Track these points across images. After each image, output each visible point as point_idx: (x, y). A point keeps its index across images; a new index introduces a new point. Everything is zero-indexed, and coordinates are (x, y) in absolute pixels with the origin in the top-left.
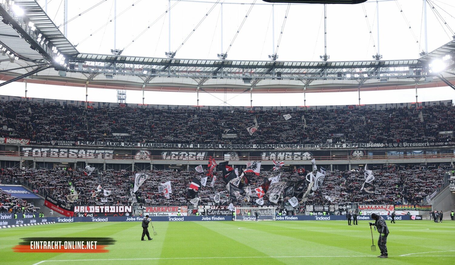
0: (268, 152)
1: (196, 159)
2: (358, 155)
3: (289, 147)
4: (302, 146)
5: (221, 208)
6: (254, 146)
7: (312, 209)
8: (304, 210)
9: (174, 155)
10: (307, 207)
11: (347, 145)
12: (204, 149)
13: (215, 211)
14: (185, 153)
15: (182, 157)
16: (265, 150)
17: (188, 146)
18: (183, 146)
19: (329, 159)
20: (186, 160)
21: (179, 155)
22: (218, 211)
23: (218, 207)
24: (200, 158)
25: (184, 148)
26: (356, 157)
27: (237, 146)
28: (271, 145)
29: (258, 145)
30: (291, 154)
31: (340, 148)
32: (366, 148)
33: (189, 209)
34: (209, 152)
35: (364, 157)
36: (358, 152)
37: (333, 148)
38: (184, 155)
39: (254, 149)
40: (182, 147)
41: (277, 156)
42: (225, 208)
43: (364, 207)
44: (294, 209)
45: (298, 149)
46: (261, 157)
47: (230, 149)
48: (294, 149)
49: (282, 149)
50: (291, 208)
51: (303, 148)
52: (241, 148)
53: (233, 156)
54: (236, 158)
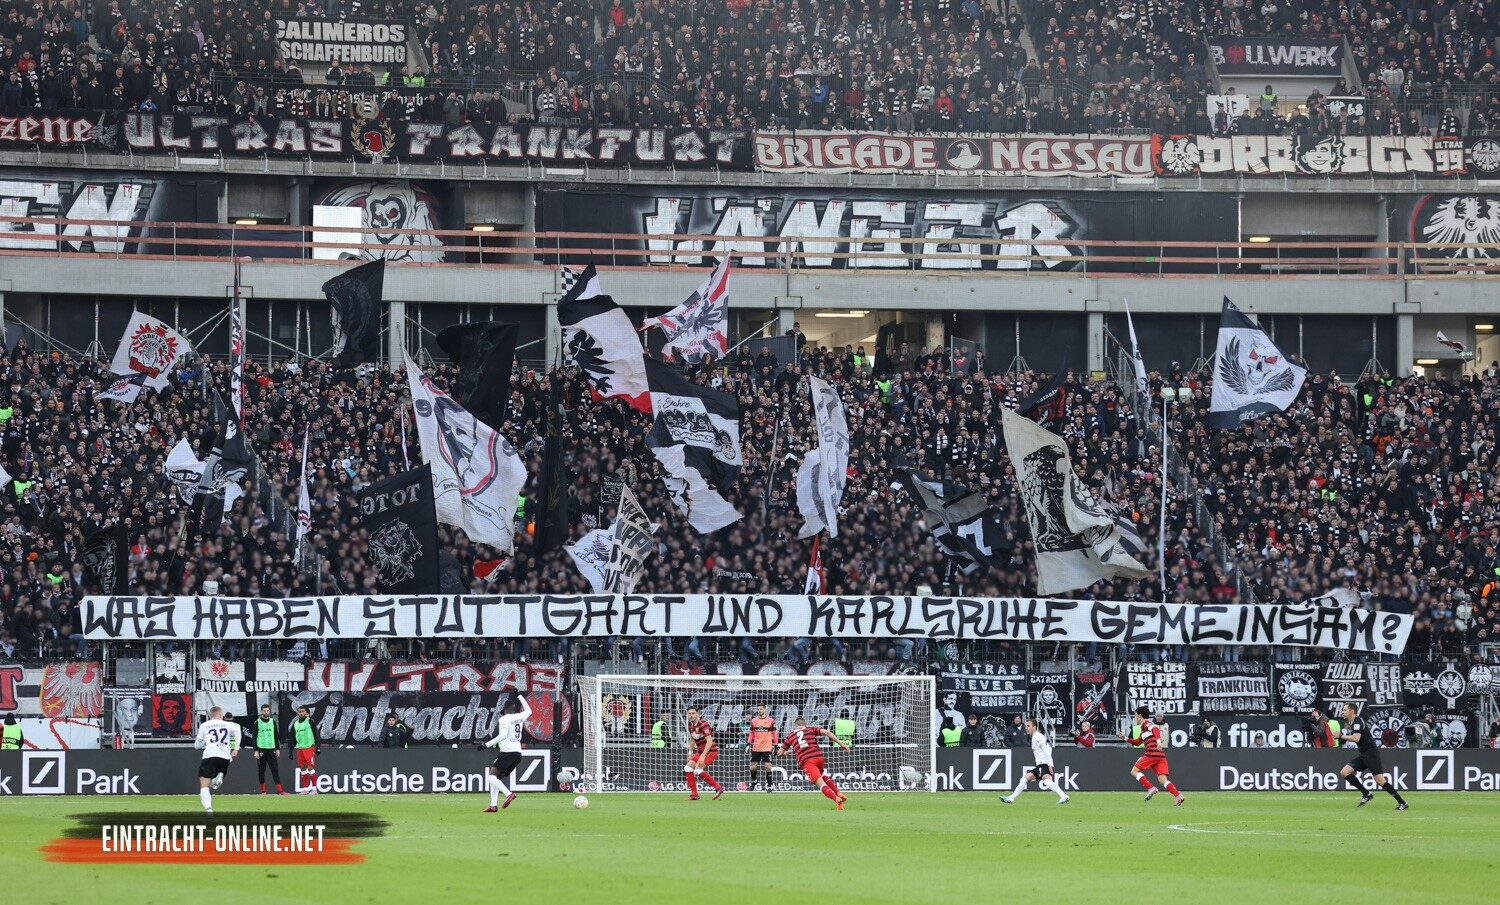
0: (702, 189)
1: (65, 247)
2: (1471, 238)
5: (393, 682)
7: (1180, 691)
8: (1107, 701)
10: (1139, 675)
12: (134, 152)
13: (349, 711)
16: (675, 177)
19: (1228, 269)
22: (381, 710)
23: (368, 669)
24: (97, 231)
26: (1450, 252)
30: (896, 213)
31: (1319, 176)
33: (114, 693)
34: (175, 178)
36: (1472, 207)
37: (1260, 168)
39: (577, 162)
41: (774, 230)
42: (430, 680)
44: (1022, 692)
45: (963, 173)
46: (641, 237)
47: (368, 160)
48: (925, 172)
49: (819, 170)
50: (996, 684)
51: (1007, 168)
52: (462, 153)
53: (390, 222)
54: (412, 240)
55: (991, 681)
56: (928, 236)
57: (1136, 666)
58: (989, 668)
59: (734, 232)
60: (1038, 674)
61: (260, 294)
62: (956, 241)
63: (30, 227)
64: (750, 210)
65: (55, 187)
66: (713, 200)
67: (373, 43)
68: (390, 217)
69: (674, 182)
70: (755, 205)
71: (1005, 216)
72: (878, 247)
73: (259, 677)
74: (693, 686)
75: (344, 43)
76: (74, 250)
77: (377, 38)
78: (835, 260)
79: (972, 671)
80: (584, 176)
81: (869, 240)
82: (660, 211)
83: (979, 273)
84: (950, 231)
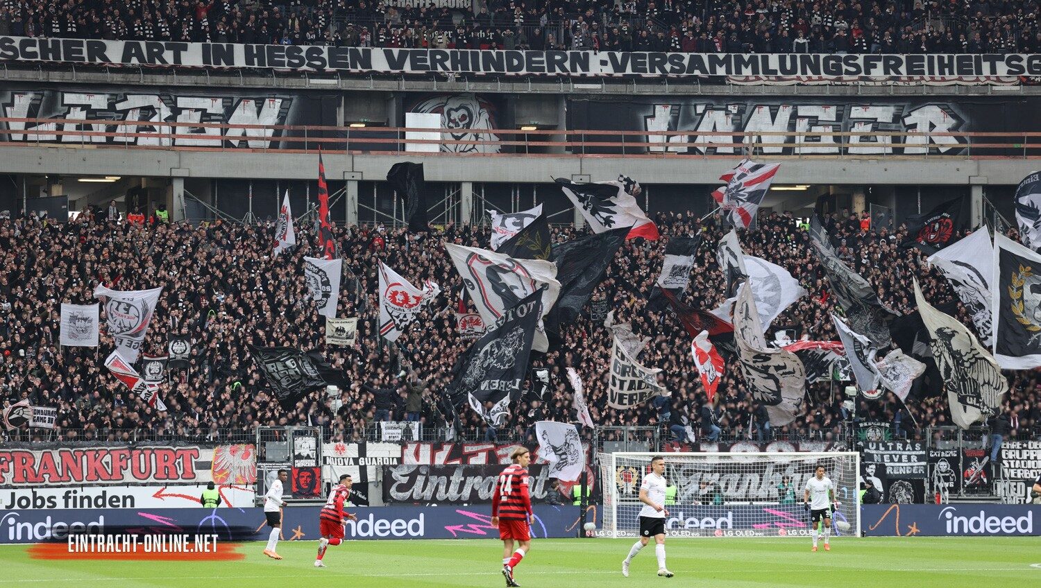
0: (688, 98)
1: (227, 144)
3: (816, 71)
4: (899, 62)
5: (465, 458)
6: (598, 63)
8: (987, 470)
9: (80, 115)
10: (1010, 451)
12: (279, 75)
13: (434, 479)
14: (153, 100)
15: (132, 129)
16: (667, 89)
17: (169, 56)
18: (141, 58)
20: (161, 148)
21: (113, 114)
22: (457, 478)
23: (447, 449)
24: (251, 133)
25: (148, 71)
27: (488, 59)
28: (705, 57)
29: (619, 55)
30: (829, 114)
33: (265, 466)
34: (303, 93)
38: (148, 111)
39: (596, 79)
40: (135, 61)
41: (740, 127)
42: (492, 457)
44: (924, 463)
45: (879, 84)
46: (643, 133)
47: (445, 79)
48: (851, 83)
49: (772, 83)
50: (904, 458)
51: (911, 79)
52: (513, 74)
53: (461, 124)
54: (477, 137)
55: (901, 456)
56: (853, 130)
57: (1008, 444)
58: (899, 446)
59: (710, 129)
60: (935, 450)
61: (367, 177)
62: (873, 134)
63: (203, 130)
64: (722, 113)
65: (220, 101)
66: (695, 106)
68: (461, 121)
69: (667, 93)
70: (726, 109)
71: (909, 115)
72: (816, 138)
73: (368, 454)
74: (682, 461)
76: (234, 146)
78: (784, 148)
79: (887, 448)
80: (602, 89)
81: (809, 134)
82: (657, 114)
83: (890, 157)
84: (869, 128)
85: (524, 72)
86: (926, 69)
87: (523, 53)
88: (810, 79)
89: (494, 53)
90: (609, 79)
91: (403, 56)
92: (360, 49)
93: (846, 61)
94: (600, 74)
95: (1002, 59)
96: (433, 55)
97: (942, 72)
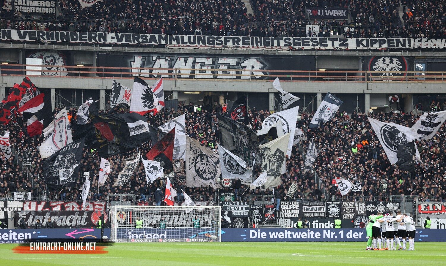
0: (149, 53)
2: (388, 70)
3: (204, 43)
4: (239, 40)
5: (51, 208)
6: (111, 38)
7: (297, 211)
10: (284, 206)
11: (359, 43)
13: (37, 217)
16: (140, 50)
19: (313, 79)
22: (47, 216)
23: (43, 204)
26: (381, 74)
27: (62, 35)
28: (157, 36)
29: (119, 35)
30: (209, 61)
31: (341, 50)
32: (409, 50)
35: (402, 74)
36: (388, 60)
37: (322, 48)
39: (110, 45)
41: (171, 66)
42: (63, 207)
43: (431, 209)
44: (248, 211)
45: (230, 49)
46: (130, 68)
47: (44, 44)
48: (219, 48)
49: (185, 48)
50: (240, 208)
51: (244, 47)
52: (73, 42)
53: (51, 63)
54: (57, 69)
55: (238, 207)
56: (219, 68)
57: (284, 203)
58: (238, 203)
59: (159, 67)
60: (253, 205)
61: (9, 86)
62: (228, 70)
64: (164, 60)
66: (152, 57)
67: (45, 7)
69: (140, 51)
70: (165, 59)
71: (243, 62)
72: (204, 72)
73: (8, 206)
74: (145, 209)
75: (36, 7)
77: (47, 5)
78: (190, 76)
79: (233, 204)
80: (112, 49)
81: (201, 70)
82: (136, 60)
83: (235, 80)
84: (226, 67)
85: (78, 41)
86: (250, 43)
87: (78, 33)
88: (201, 46)
89: (65, 33)
90: (115, 45)
91: (25, 33)
92: (6, 30)
93: (217, 39)
94: (111, 43)
95: (282, 39)
96: (38, 33)
97: (257, 44)
